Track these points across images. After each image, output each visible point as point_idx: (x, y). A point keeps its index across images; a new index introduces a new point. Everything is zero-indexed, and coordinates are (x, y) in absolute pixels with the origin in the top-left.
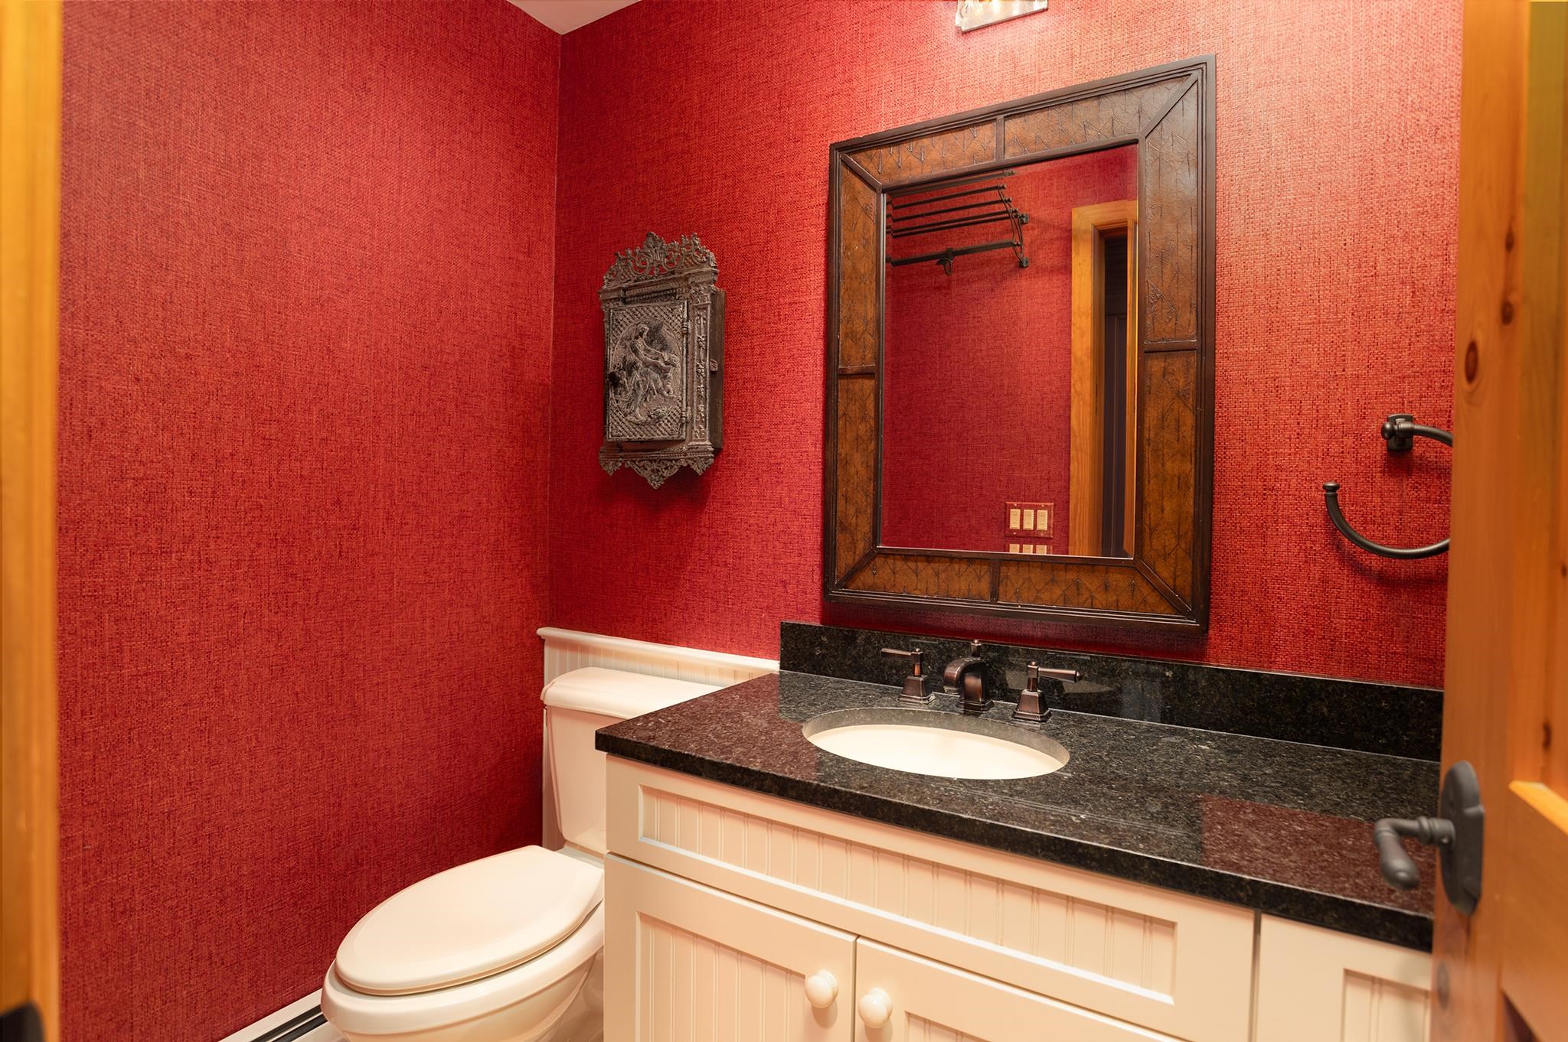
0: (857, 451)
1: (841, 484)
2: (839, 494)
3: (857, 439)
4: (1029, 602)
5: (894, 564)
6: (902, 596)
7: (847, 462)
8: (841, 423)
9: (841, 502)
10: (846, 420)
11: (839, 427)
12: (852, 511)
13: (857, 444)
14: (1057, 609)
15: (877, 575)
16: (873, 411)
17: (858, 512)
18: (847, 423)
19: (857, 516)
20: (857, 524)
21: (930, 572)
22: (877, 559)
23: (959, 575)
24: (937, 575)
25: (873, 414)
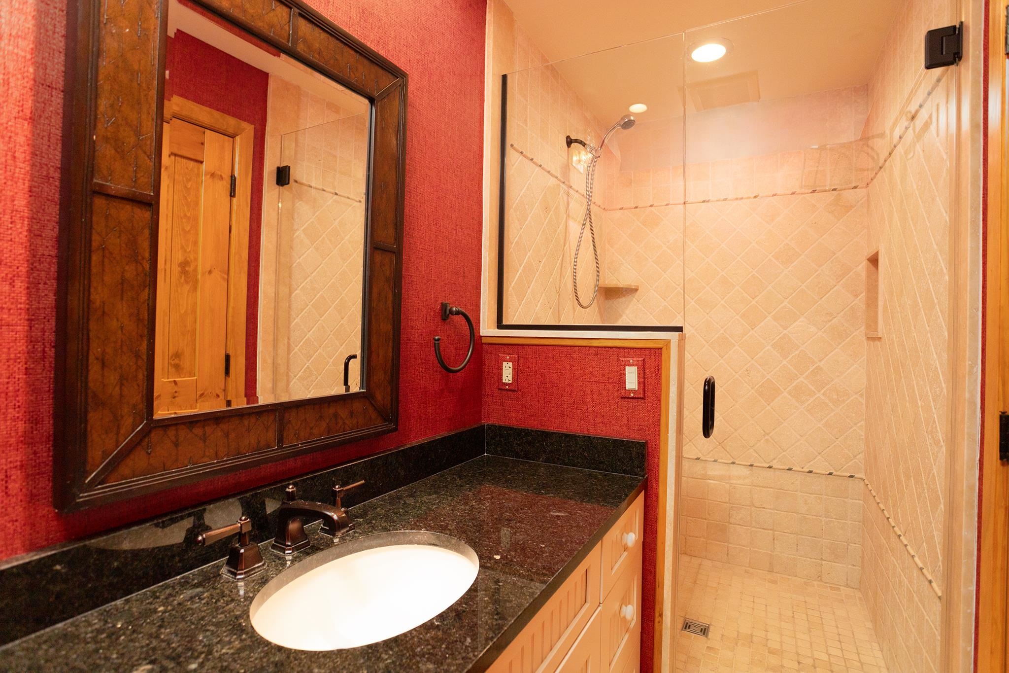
0: (122, 299)
1: (94, 344)
2: (91, 358)
3: (122, 284)
4: (305, 439)
5: (177, 436)
6: (188, 469)
7: (104, 312)
8: (95, 258)
9: (94, 369)
10: (104, 256)
11: (93, 264)
12: (112, 378)
13: (122, 290)
14: (325, 439)
15: (153, 454)
16: (148, 251)
17: (123, 380)
18: (106, 261)
19: (122, 385)
20: (121, 395)
21: (220, 434)
22: (153, 435)
23: (249, 430)
24: (227, 435)
25: (147, 255)
